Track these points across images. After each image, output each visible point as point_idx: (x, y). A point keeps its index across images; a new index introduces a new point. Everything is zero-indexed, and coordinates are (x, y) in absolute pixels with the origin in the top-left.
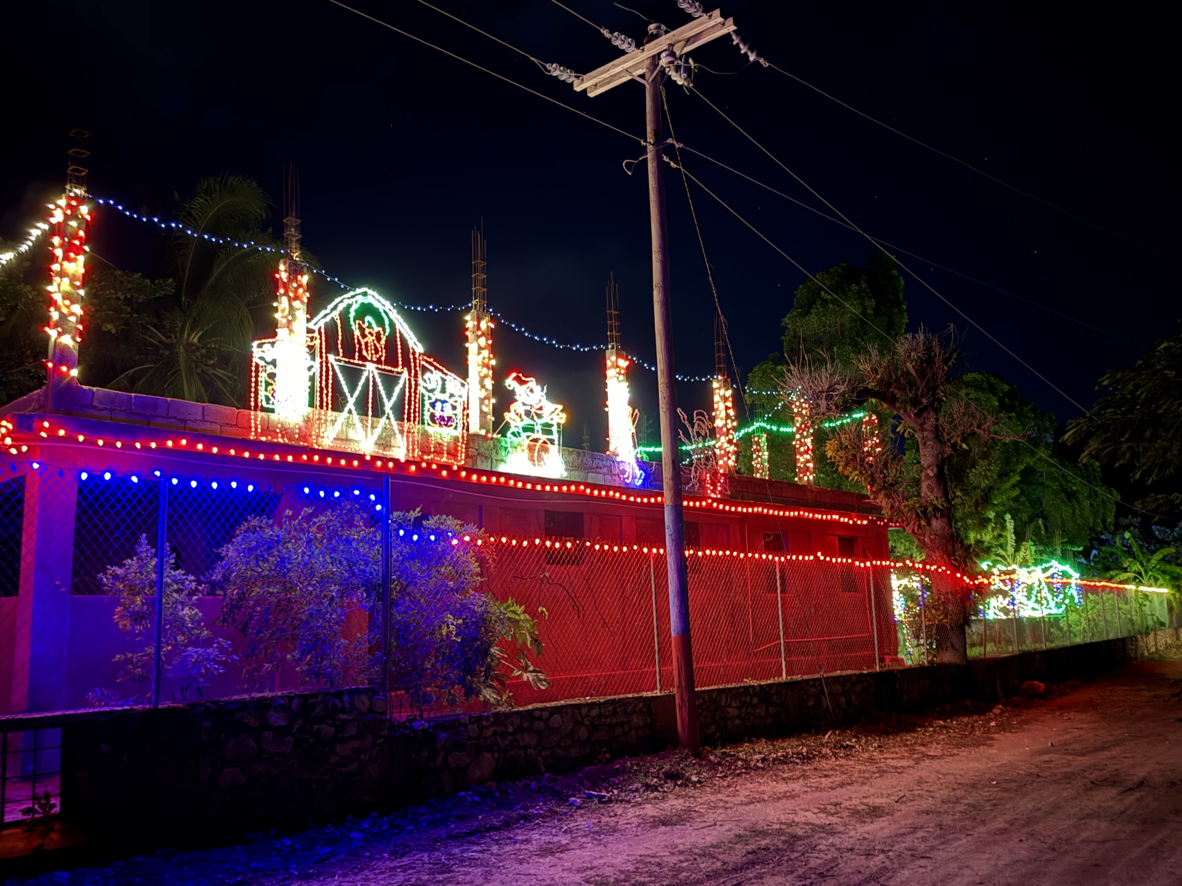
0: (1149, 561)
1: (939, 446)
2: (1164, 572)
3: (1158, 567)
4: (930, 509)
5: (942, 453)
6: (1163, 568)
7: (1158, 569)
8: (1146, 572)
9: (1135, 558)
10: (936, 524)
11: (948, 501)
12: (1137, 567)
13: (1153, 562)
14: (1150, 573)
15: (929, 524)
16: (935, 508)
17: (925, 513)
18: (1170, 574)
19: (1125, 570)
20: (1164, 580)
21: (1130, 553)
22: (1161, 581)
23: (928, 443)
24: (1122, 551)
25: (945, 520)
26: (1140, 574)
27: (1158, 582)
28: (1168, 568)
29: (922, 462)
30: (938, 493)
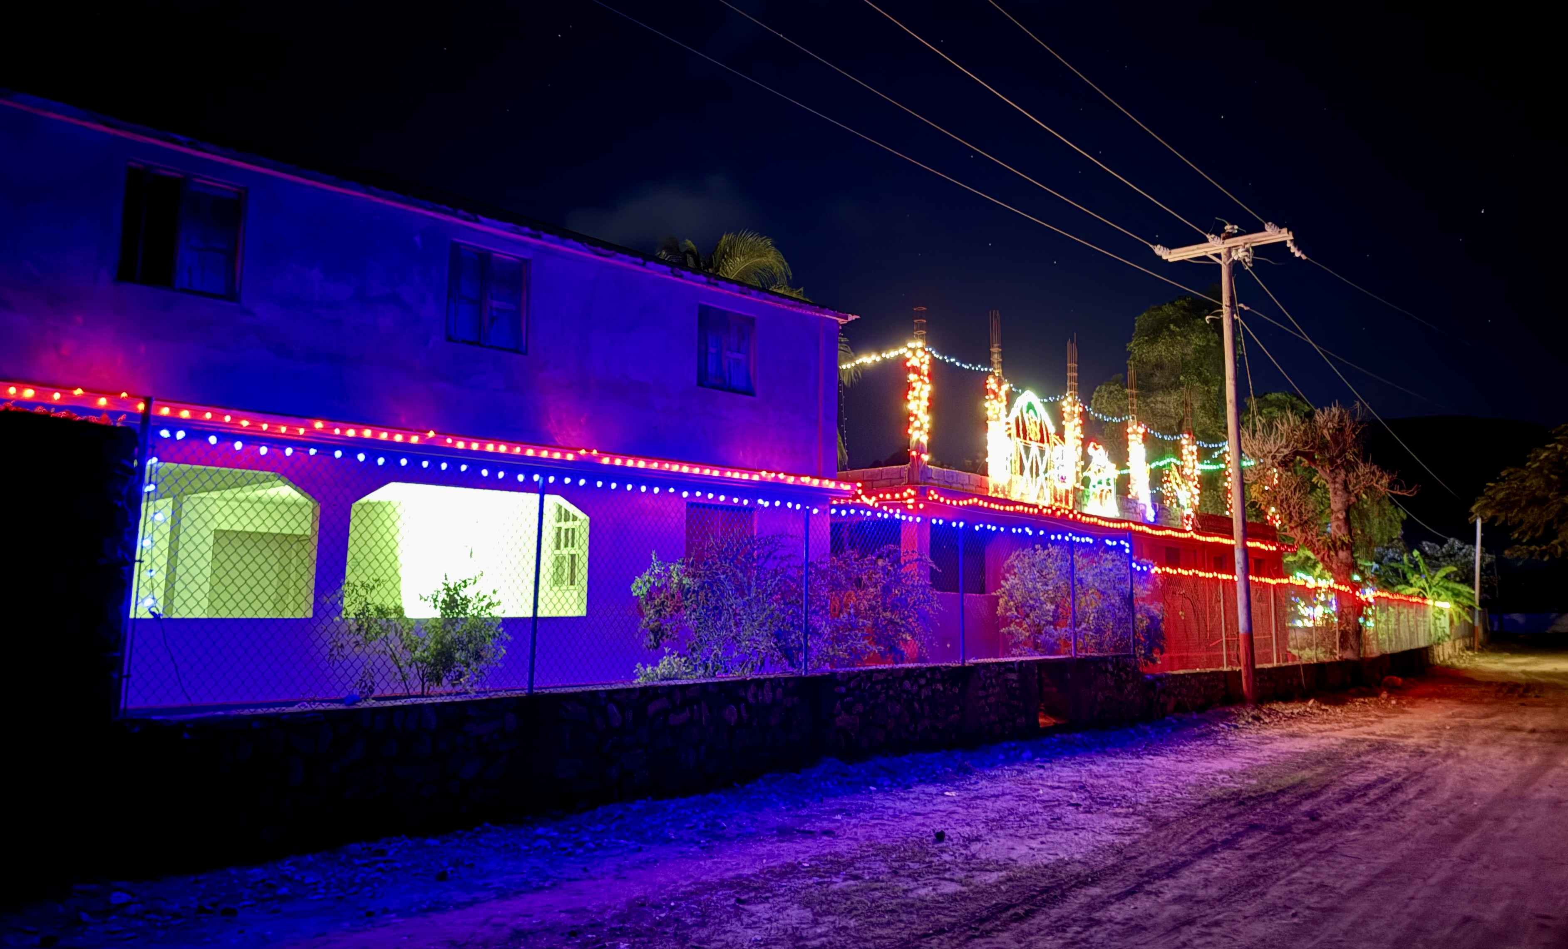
0: (1433, 578)
1: (1346, 495)
2: (1447, 589)
3: (1441, 584)
4: (1339, 543)
5: (1348, 501)
6: (1446, 585)
7: (1442, 586)
8: (1430, 587)
9: (1421, 575)
10: (1342, 555)
11: (1351, 537)
12: (1423, 583)
13: (1437, 579)
14: (1434, 589)
15: (1337, 555)
16: (1343, 543)
17: (1334, 543)
18: (1452, 590)
19: (1411, 585)
20: (1447, 596)
21: (1416, 568)
22: (1443, 597)
23: (1339, 493)
24: (1409, 567)
25: (1349, 552)
26: (1424, 589)
27: (1441, 598)
28: (1451, 585)
29: (1332, 507)
30: (1344, 531)
